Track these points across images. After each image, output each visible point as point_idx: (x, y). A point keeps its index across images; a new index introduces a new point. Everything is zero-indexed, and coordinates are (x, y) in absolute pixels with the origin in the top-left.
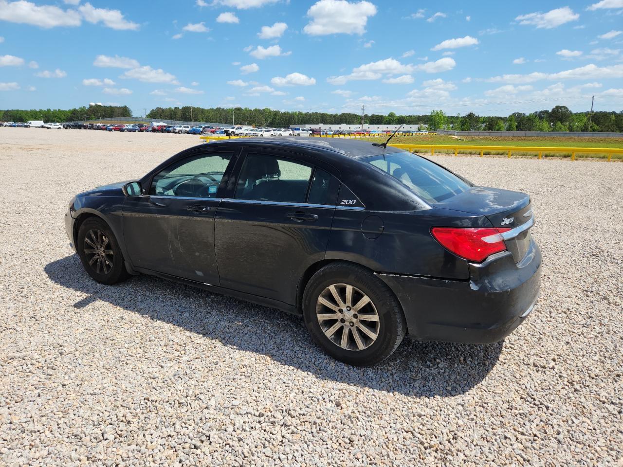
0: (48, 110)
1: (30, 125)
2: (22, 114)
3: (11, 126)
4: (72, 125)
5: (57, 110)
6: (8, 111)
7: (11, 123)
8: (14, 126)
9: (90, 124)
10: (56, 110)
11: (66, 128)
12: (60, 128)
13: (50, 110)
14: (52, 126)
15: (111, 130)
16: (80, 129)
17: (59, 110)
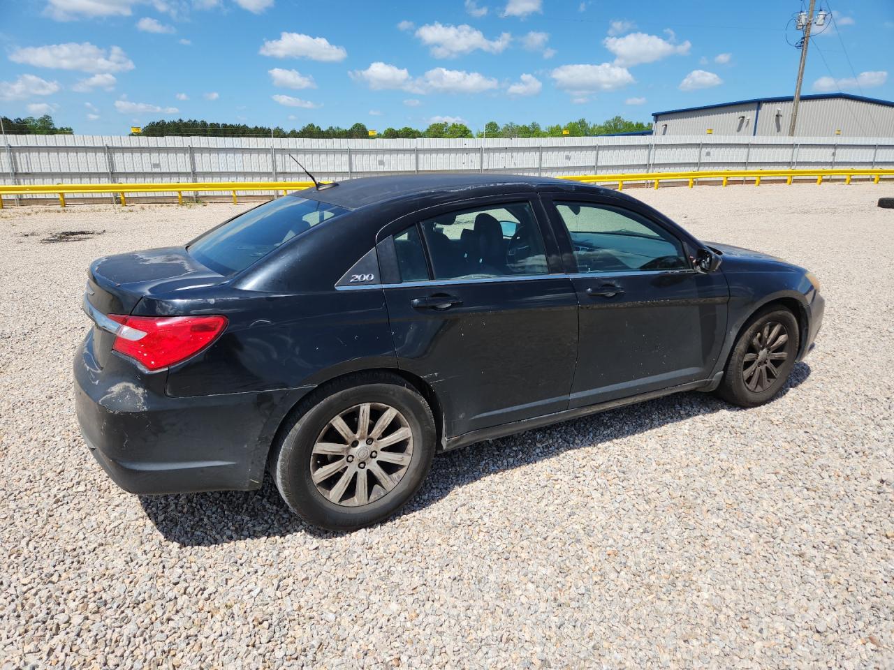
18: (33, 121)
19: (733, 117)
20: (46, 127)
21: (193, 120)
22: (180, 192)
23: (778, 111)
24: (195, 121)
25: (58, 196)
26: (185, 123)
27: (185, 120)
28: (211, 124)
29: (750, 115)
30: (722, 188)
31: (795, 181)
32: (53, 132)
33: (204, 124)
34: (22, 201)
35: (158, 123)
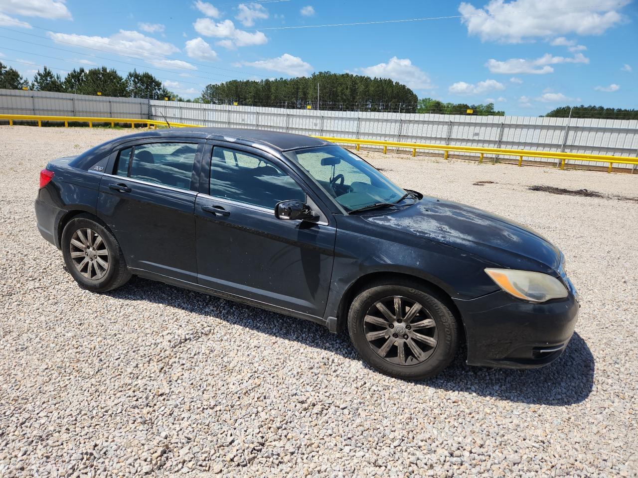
18: (482, 107)
20: (489, 111)
21: (593, 106)
22: (482, 154)
24: (595, 106)
25: (412, 150)
26: (586, 108)
27: (586, 106)
28: (607, 109)
32: (493, 114)
33: (602, 108)
34: (398, 151)
35: (564, 108)
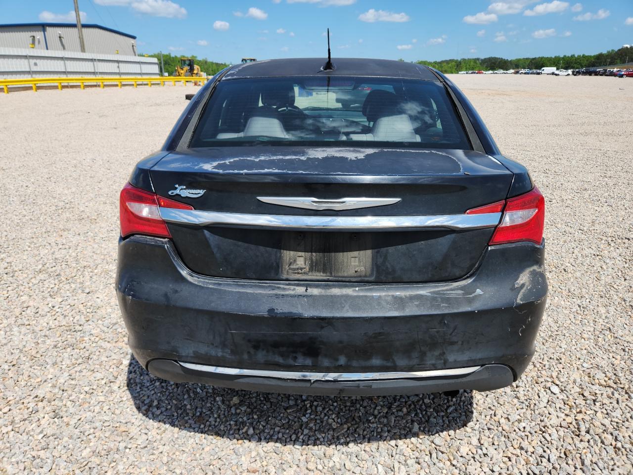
0: (572, 56)
1: (543, 72)
2: (545, 61)
3: (525, 73)
4: (583, 72)
5: (582, 56)
6: (534, 59)
7: (526, 70)
8: (528, 73)
9: (604, 70)
10: (580, 55)
11: (575, 75)
12: (569, 75)
13: (574, 55)
14: (563, 72)
15: (621, 76)
16: (590, 75)
17: (583, 55)
19: (25, 36)
23: (60, 34)
29: (39, 35)
30: (59, 91)
31: (105, 86)
